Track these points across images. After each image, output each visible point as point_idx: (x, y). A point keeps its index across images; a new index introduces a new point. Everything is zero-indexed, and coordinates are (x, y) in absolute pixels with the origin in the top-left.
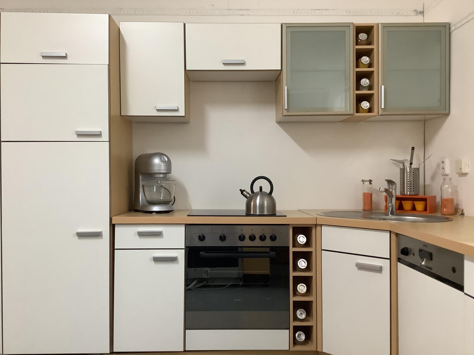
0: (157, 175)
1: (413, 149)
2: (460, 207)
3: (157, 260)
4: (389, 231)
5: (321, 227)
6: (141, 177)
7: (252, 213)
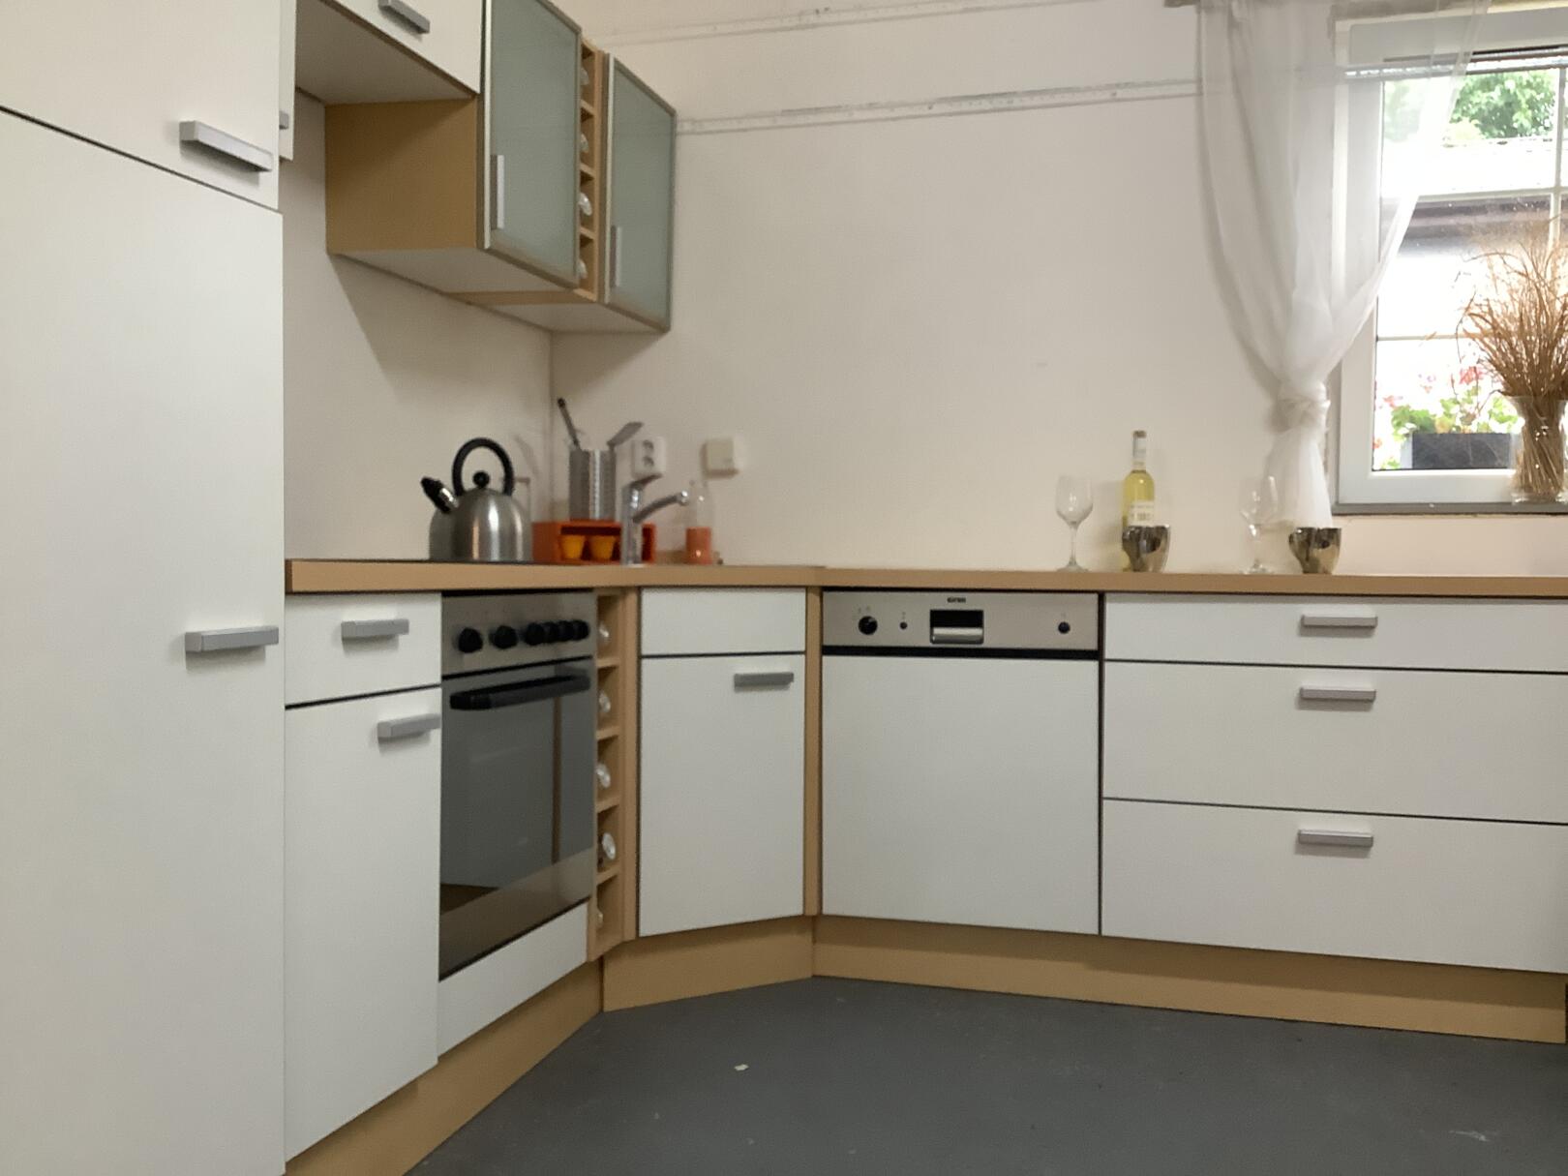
3: (386, 737)
4: (805, 588)
5: (636, 596)
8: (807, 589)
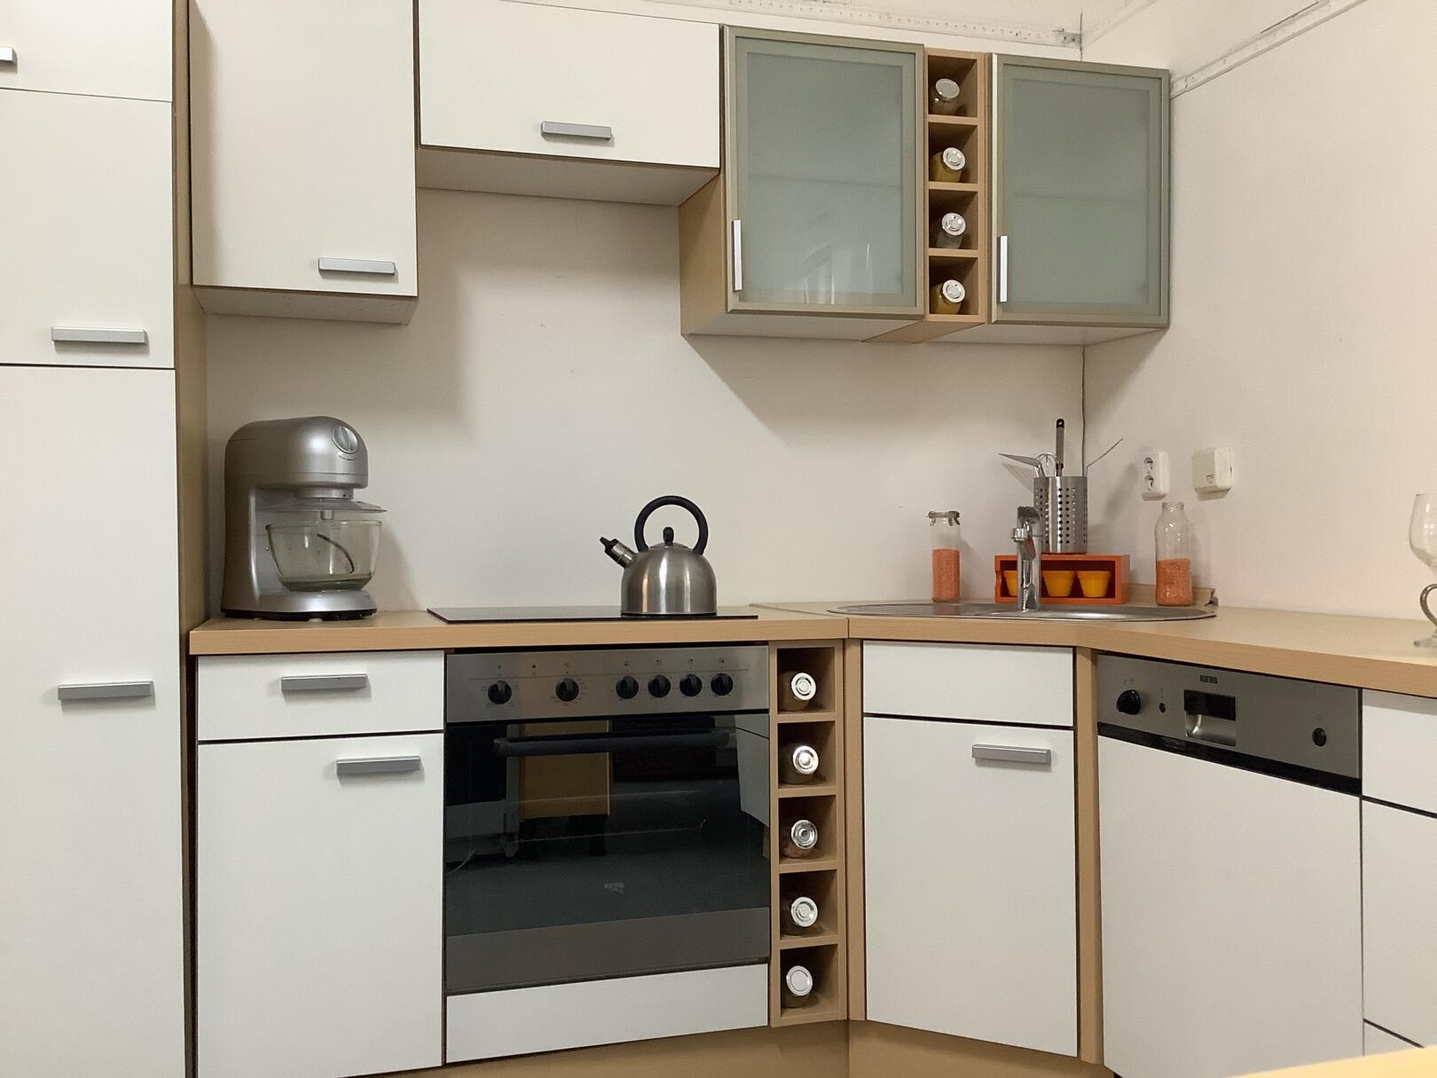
0: (317, 490)
1: (1060, 424)
2: (1203, 584)
3: (350, 772)
4: (1071, 649)
5: (859, 648)
6: (253, 500)
7: (645, 611)
8: (1075, 649)
